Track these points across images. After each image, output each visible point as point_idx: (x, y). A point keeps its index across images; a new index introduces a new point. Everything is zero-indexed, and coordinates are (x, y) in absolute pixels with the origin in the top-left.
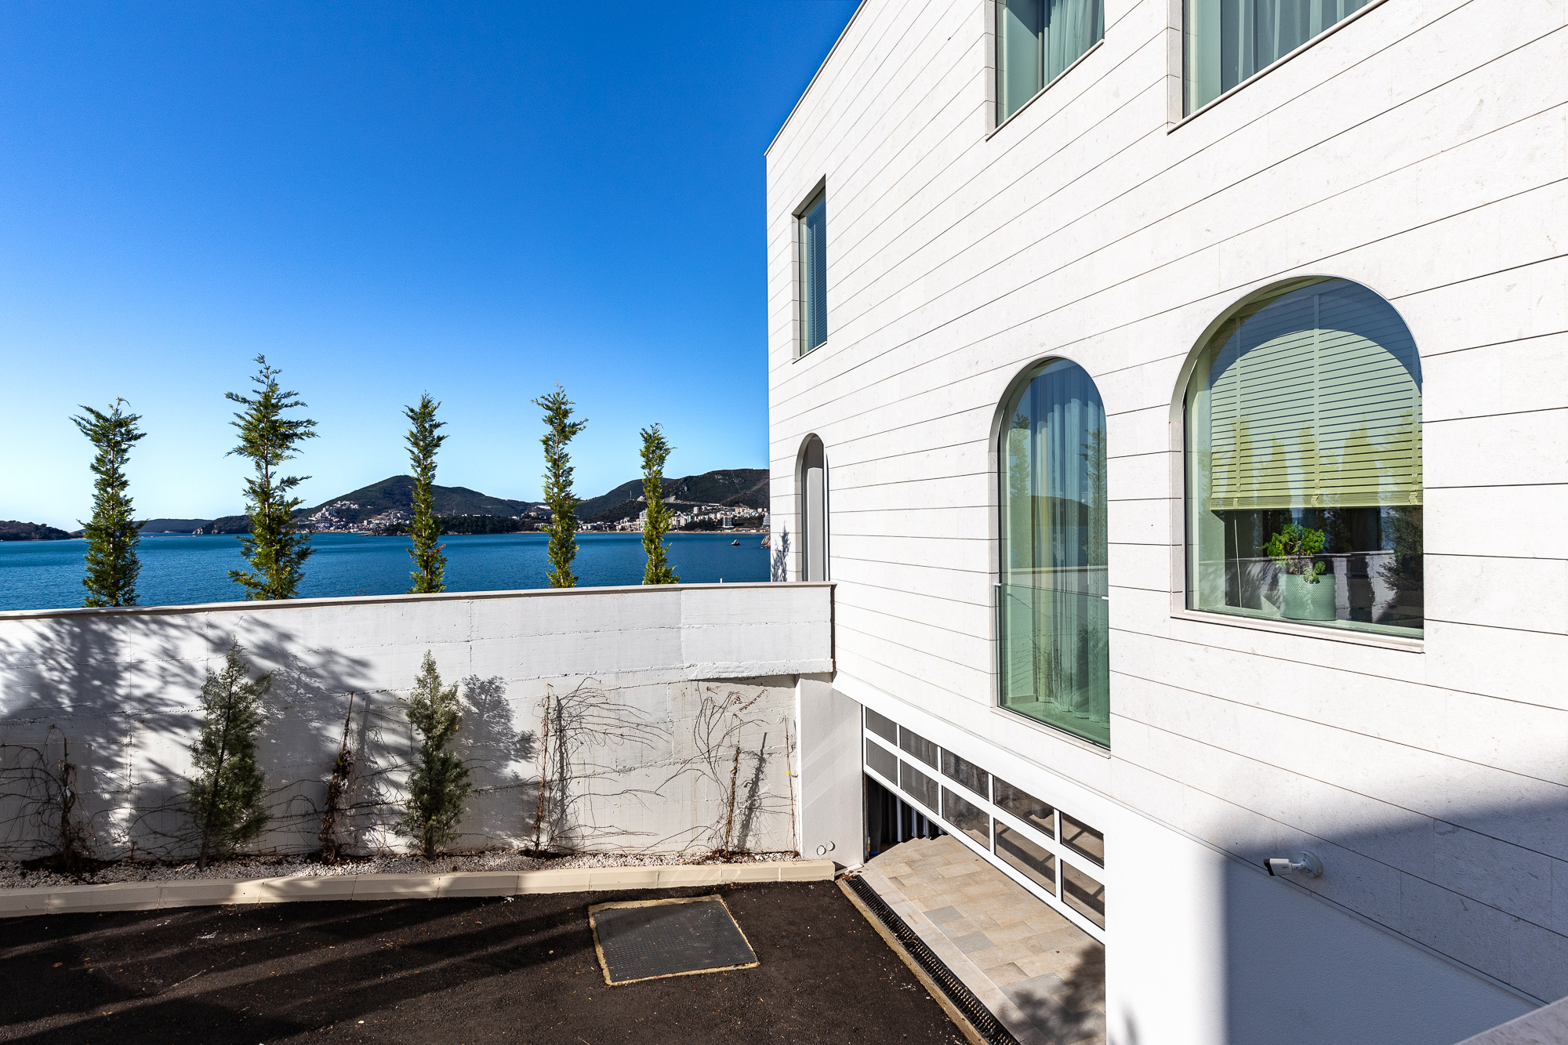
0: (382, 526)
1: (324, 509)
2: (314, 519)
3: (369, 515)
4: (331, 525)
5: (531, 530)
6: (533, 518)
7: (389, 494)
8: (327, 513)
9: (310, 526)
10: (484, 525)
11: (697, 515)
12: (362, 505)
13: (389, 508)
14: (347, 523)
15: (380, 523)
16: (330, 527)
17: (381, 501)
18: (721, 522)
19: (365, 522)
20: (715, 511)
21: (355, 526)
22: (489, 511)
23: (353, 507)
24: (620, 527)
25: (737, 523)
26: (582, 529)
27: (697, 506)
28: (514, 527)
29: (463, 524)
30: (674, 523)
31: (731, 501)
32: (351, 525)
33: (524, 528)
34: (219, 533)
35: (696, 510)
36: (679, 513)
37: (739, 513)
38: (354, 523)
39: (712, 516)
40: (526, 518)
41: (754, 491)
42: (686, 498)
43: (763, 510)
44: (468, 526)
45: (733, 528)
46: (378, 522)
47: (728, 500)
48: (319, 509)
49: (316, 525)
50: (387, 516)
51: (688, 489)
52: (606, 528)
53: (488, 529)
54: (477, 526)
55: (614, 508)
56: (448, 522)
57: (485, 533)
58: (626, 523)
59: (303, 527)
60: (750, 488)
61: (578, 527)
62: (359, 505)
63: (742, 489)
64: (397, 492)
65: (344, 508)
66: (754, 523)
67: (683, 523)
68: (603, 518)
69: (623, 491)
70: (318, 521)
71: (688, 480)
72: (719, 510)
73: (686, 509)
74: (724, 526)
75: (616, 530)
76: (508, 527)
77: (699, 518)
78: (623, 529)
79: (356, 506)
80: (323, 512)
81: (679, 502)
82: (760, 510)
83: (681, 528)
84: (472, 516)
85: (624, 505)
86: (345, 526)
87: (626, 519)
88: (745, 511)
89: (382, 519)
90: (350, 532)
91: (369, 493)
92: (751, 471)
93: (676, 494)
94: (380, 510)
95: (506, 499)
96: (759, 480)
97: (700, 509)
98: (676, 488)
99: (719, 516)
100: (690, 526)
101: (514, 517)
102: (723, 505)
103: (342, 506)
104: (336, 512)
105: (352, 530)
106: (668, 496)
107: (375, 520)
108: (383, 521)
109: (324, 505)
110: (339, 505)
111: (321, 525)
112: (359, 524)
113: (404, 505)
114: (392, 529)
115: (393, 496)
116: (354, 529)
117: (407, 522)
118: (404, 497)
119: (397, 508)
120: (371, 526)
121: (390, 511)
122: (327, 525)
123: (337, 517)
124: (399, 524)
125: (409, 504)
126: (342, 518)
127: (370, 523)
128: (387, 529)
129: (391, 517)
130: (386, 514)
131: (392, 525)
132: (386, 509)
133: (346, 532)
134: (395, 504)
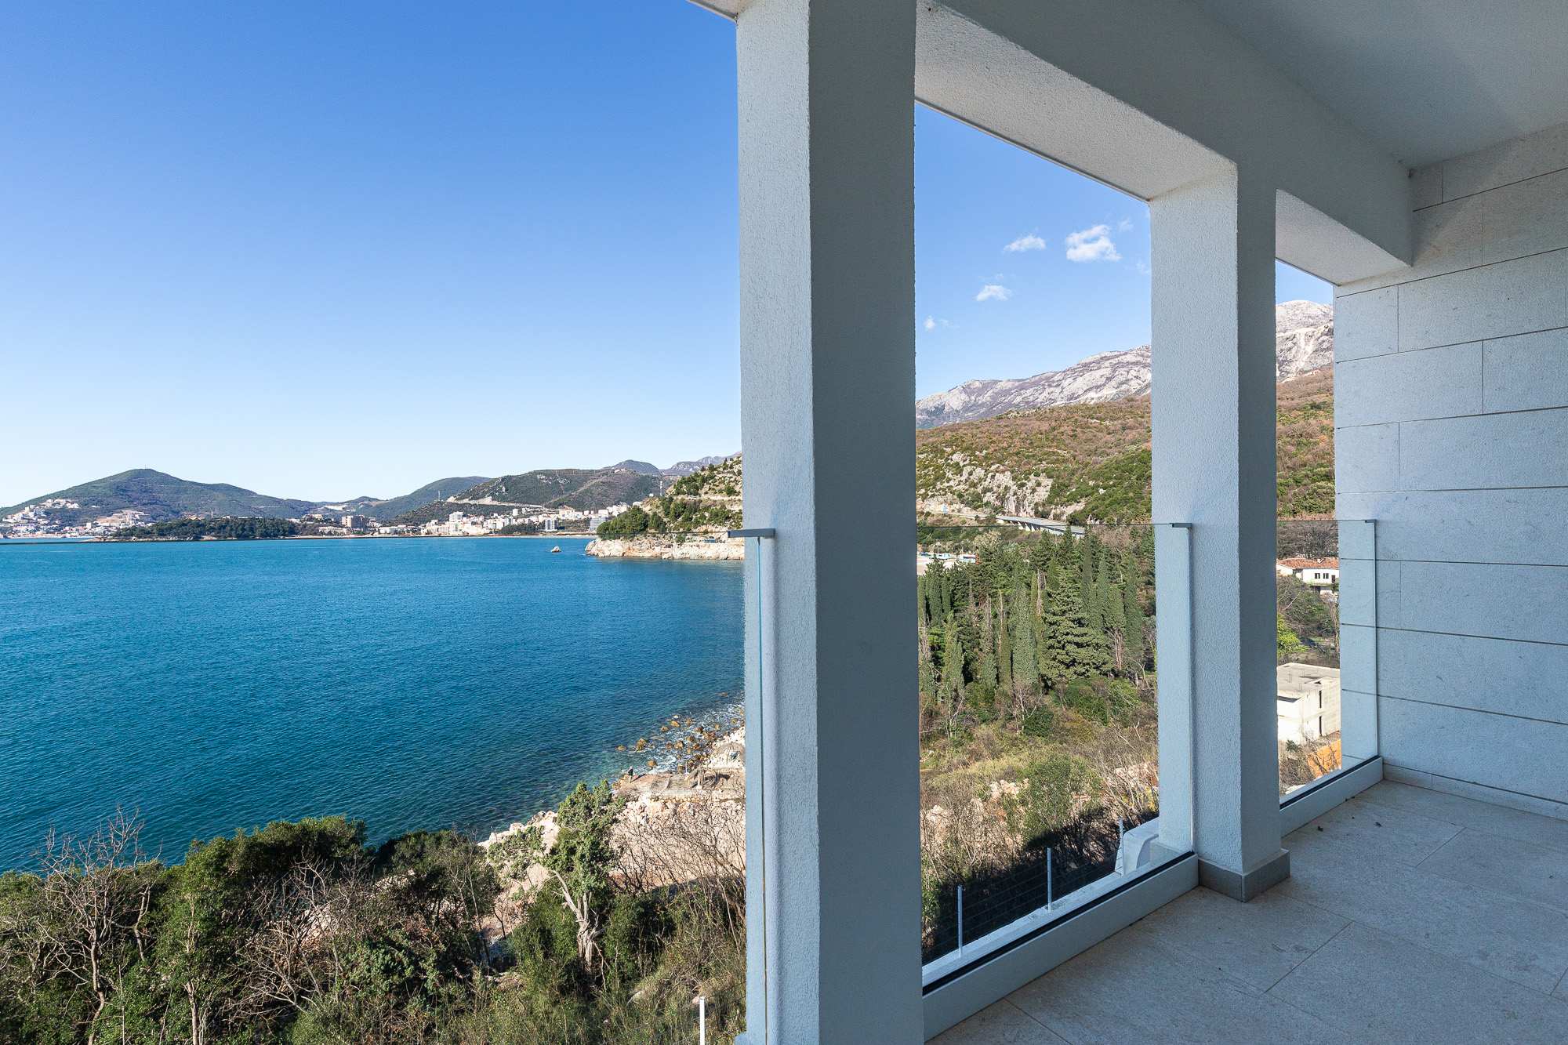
0: (114, 530)
1: (27, 509)
2: (10, 520)
3: (94, 517)
4: (38, 529)
5: (315, 534)
6: (317, 521)
7: (124, 491)
8: (31, 515)
10: (252, 529)
11: (516, 518)
12: (84, 505)
13: (123, 508)
14: (62, 526)
15: (110, 526)
16: (35, 531)
17: (111, 500)
18: (542, 525)
19: (89, 525)
20: (538, 513)
21: (74, 529)
22: (260, 512)
23: (70, 506)
24: (425, 531)
25: (560, 526)
26: (380, 533)
27: (516, 508)
28: (292, 530)
29: (224, 527)
30: (490, 526)
31: (555, 503)
32: (67, 528)
33: (305, 532)
35: (515, 512)
36: (495, 515)
37: (563, 516)
38: (70, 525)
39: (533, 519)
40: (308, 520)
41: (580, 493)
42: (504, 499)
43: (590, 513)
44: (232, 530)
45: (556, 532)
46: (107, 524)
47: (552, 501)
48: (19, 508)
49: (14, 529)
50: (120, 517)
51: (506, 490)
52: (408, 531)
53: (258, 533)
54: (243, 530)
55: (419, 510)
56: (203, 525)
57: (254, 539)
58: (432, 526)
60: (575, 490)
61: (375, 531)
62: (80, 504)
63: (567, 490)
64: (135, 488)
65: (56, 507)
66: (579, 527)
67: (500, 526)
68: (406, 521)
69: (432, 491)
70: (18, 524)
71: (506, 480)
72: (541, 513)
73: (504, 511)
74: (546, 530)
75: (420, 534)
76: (284, 531)
77: (518, 520)
78: (428, 533)
79: (76, 506)
80: (25, 512)
81: (496, 503)
82: (586, 512)
83: (496, 532)
84: (236, 518)
85: (431, 506)
86: (58, 530)
87: (433, 522)
88: (571, 513)
89: (113, 521)
90: (65, 537)
91: (93, 490)
92: (577, 471)
93: (492, 495)
94: (110, 511)
95: (285, 498)
96: (586, 481)
97: (520, 511)
98: (493, 488)
99: (541, 519)
100: (508, 530)
101: (294, 520)
102: (546, 507)
103: (54, 505)
104: (45, 513)
105: (68, 535)
106: (483, 497)
107: (103, 522)
108: (114, 524)
109: (27, 504)
110: (49, 503)
111: (23, 529)
112: (80, 528)
113: (144, 504)
114: (124, 535)
115: (129, 493)
116: (72, 533)
117: (150, 524)
118: (144, 495)
119: (135, 507)
120: (97, 530)
121: (125, 511)
122: (31, 528)
123: (47, 519)
124: (134, 528)
125: (153, 504)
126: (53, 519)
127: (95, 525)
128: (118, 534)
129: (127, 518)
130: (119, 515)
131: (126, 529)
132: (118, 509)
133: (60, 536)
134: (131, 503)
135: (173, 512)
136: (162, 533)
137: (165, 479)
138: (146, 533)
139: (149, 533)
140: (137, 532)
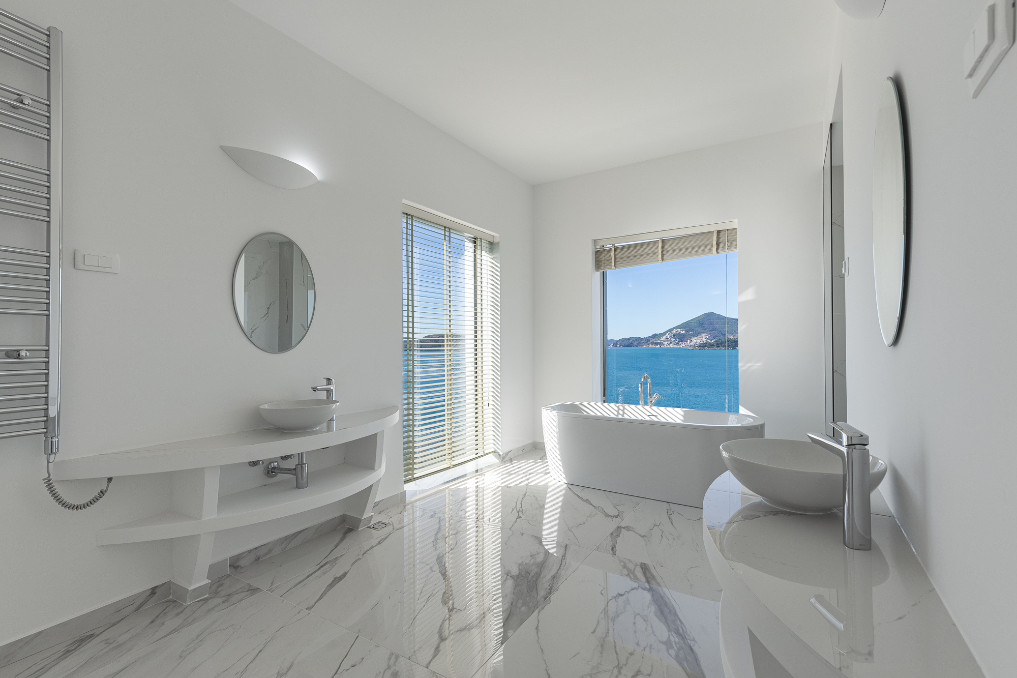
0: (698, 343)
1: (667, 334)
2: (662, 339)
3: (691, 337)
4: (671, 343)
7: (702, 324)
8: (669, 336)
9: (660, 344)
12: (687, 331)
14: (679, 342)
17: (697, 329)
19: (689, 341)
21: (683, 343)
23: (682, 332)
32: (681, 343)
34: (620, 347)
38: (682, 341)
46: (695, 341)
48: (664, 334)
49: (663, 343)
59: (656, 344)
62: (685, 331)
64: (707, 322)
65: (677, 333)
70: (664, 341)
79: (684, 332)
86: (677, 344)
89: (698, 339)
91: (691, 324)
94: (697, 334)
103: (676, 331)
104: (673, 335)
105: (681, 346)
107: (694, 340)
108: (698, 341)
109: (667, 332)
110: (674, 331)
111: (666, 343)
112: (685, 343)
113: (710, 331)
114: (703, 346)
115: (704, 325)
116: (683, 345)
117: (712, 341)
118: (710, 325)
119: (706, 332)
120: (692, 344)
121: (702, 334)
122: (669, 343)
123: (674, 338)
124: (707, 343)
125: (713, 330)
126: (676, 339)
127: (691, 341)
128: (700, 346)
129: (703, 338)
130: (700, 336)
131: (703, 343)
132: (700, 333)
133: (679, 347)
134: (705, 330)
135: (722, 334)
136: (718, 347)
137: (719, 317)
138: (711, 346)
139: (712, 345)
140: (707, 345)
